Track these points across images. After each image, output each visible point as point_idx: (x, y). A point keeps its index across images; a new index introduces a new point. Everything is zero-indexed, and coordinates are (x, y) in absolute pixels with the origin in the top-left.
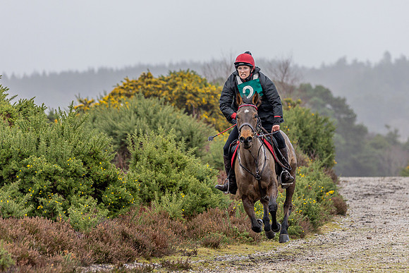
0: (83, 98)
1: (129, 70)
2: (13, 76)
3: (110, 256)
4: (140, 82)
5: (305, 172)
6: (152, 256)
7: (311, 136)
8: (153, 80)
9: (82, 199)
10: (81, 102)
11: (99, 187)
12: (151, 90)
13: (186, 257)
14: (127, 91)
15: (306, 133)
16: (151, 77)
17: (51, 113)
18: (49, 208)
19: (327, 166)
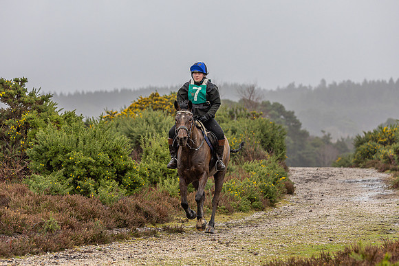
0: (110, 110)
1: (142, 90)
2: (61, 94)
3: (127, 223)
4: (150, 99)
5: (265, 164)
6: (157, 222)
7: (270, 138)
8: (159, 98)
9: (108, 182)
10: (108, 113)
11: (120, 174)
12: (157, 105)
13: (181, 224)
14: (141, 105)
15: (266, 136)
16: (158, 96)
17: (87, 121)
18: (84, 188)
19: (280, 159)
